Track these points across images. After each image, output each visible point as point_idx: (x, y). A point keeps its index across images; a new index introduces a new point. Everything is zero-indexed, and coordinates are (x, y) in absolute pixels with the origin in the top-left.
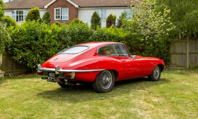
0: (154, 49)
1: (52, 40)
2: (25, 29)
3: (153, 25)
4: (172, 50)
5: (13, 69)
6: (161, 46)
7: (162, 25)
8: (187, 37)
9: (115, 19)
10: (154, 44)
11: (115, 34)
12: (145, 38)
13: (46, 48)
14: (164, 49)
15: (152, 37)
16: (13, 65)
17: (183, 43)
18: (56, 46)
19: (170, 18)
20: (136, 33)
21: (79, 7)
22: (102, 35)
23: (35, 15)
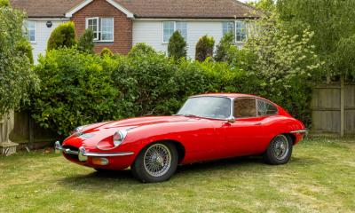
0: (284, 100)
1: (104, 84)
2: (56, 64)
3: (282, 58)
4: (314, 103)
5: (28, 138)
6: (295, 95)
7: (300, 59)
8: (342, 81)
9: (212, 46)
10: (284, 92)
11: (215, 73)
12: (268, 81)
13: (93, 100)
14: (302, 102)
15: (280, 80)
16: (28, 130)
17: (335, 91)
18: (111, 96)
19: (313, 46)
20: (253, 73)
21: (135, 16)
22: (192, 74)
23: (66, 37)
